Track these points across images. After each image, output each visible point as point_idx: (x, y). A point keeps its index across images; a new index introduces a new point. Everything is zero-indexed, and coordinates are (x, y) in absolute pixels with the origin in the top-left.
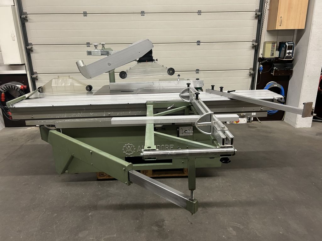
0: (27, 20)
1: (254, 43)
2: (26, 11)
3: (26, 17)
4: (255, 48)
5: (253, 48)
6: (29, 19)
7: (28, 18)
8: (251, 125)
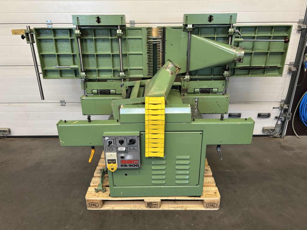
1: (302, 25)
4: (301, 32)
5: (299, 33)
8: (284, 144)
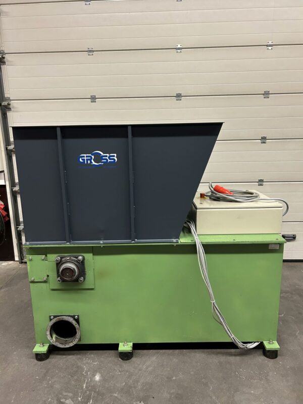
0: (10, 109)
2: (9, 96)
3: (9, 104)
6: (13, 107)
7: (11, 106)
